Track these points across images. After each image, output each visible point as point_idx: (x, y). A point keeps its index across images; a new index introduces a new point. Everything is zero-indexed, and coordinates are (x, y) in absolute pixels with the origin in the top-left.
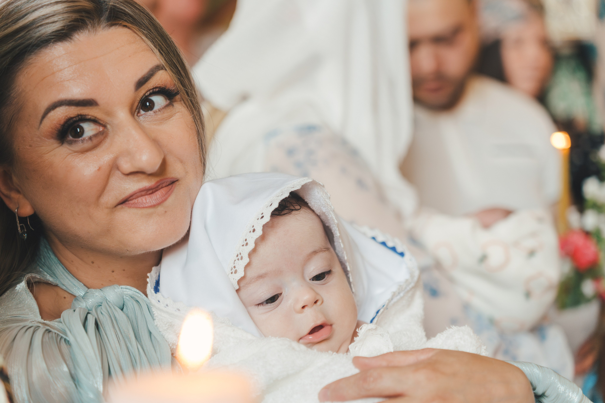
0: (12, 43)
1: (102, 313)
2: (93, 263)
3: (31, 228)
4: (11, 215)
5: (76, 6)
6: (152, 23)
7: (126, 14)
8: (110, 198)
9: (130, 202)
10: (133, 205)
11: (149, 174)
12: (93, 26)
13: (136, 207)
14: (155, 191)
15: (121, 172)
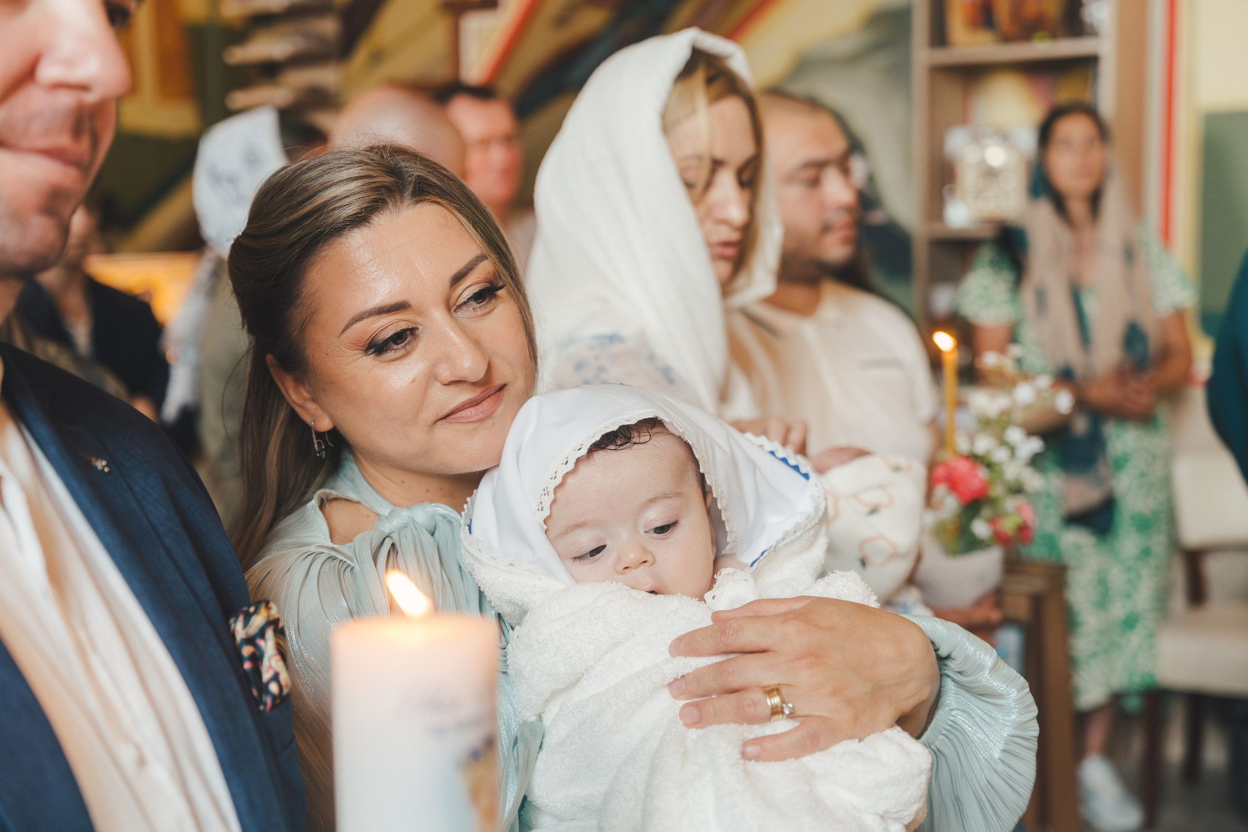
0: (299, 232)
1: (406, 536)
2: (403, 482)
3: (330, 444)
5: (375, 182)
6: (463, 192)
7: (433, 186)
8: (429, 413)
9: (452, 417)
10: (455, 421)
11: (473, 383)
12: (395, 205)
13: (459, 423)
14: (481, 402)
15: (440, 383)
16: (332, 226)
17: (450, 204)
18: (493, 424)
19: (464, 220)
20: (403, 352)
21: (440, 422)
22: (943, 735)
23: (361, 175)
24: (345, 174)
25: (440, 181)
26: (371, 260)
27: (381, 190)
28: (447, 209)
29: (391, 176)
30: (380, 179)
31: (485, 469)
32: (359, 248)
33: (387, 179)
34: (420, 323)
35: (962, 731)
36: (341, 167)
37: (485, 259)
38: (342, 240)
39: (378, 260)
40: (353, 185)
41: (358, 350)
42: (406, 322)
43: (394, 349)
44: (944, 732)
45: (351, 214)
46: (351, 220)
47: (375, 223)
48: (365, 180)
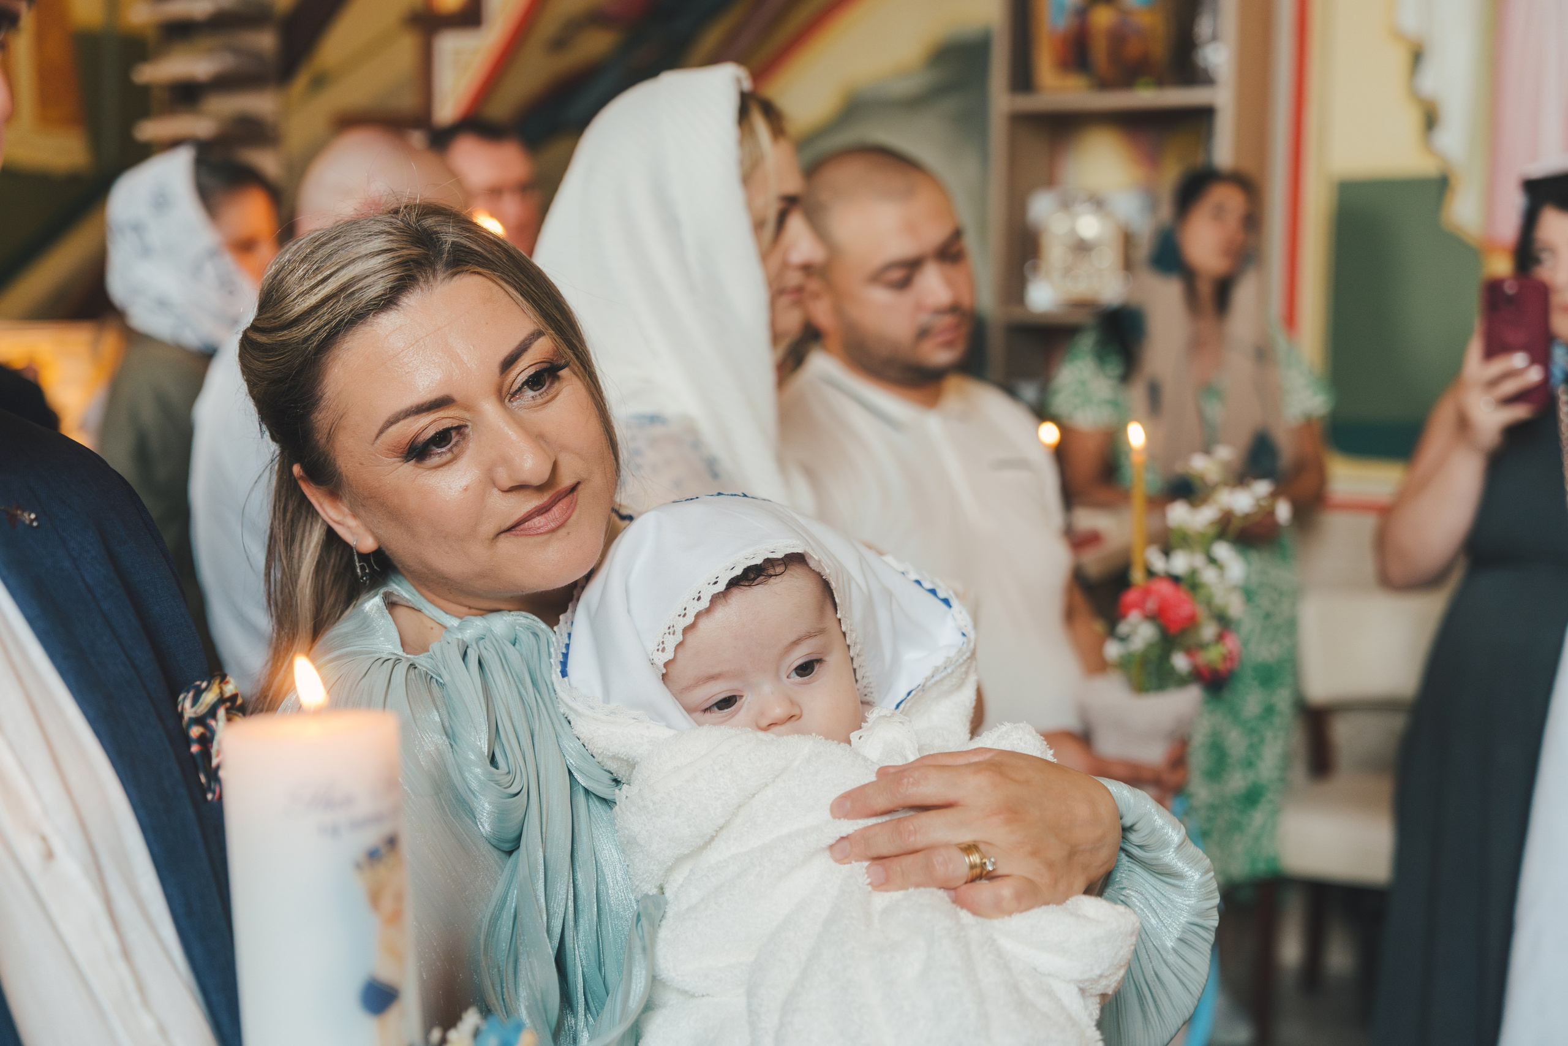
0: (314, 323)
1: (486, 649)
5: (400, 256)
6: (513, 258)
7: (472, 253)
8: (489, 527)
9: (516, 529)
10: (524, 532)
11: (539, 486)
12: (427, 281)
13: (526, 535)
14: (550, 509)
15: (499, 490)
16: (353, 313)
17: (494, 274)
18: (568, 536)
19: (513, 292)
20: (449, 456)
21: (503, 535)
23: (383, 248)
25: (482, 247)
26: (403, 351)
27: (410, 265)
28: (492, 281)
29: (419, 247)
30: (405, 252)
32: (387, 336)
33: (415, 251)
34: (469, 419)
36: (359, 240)
37: (542, 337)
38: (366, 328)
39: (411, 348)
41: (397, 457)
42: (451, 419)
43: (439, 453)
45: (374, 296)
46: (375, 304)
47: (405, 304)
48: (388, 254)
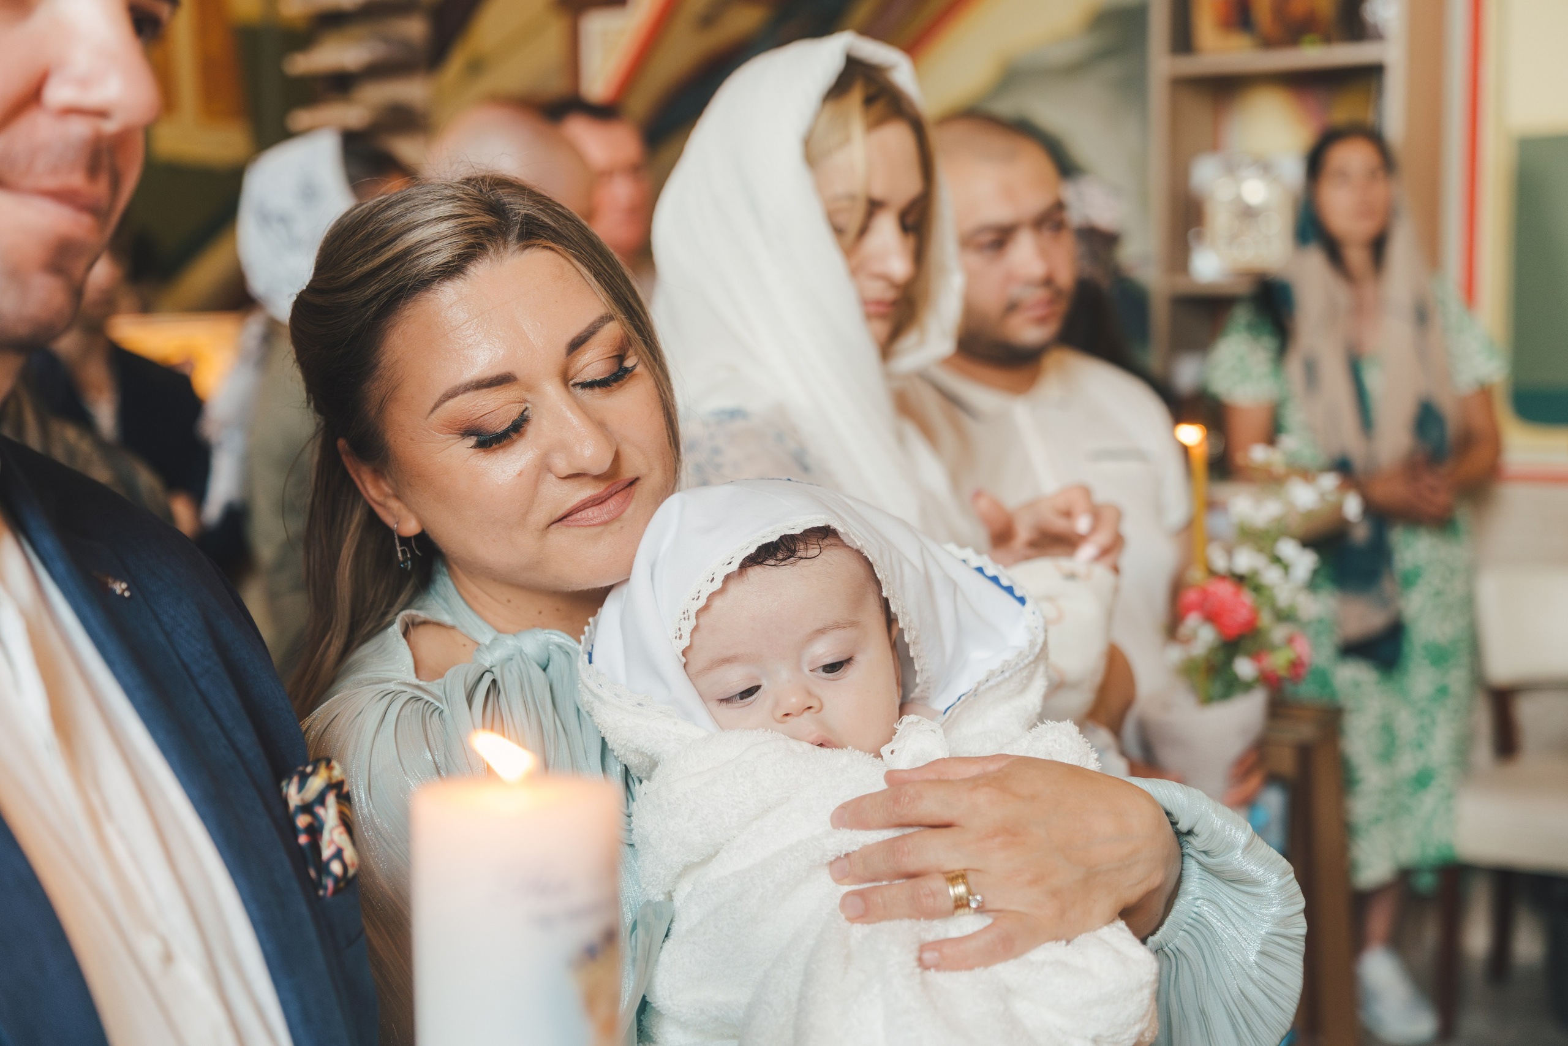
0: (376, 286)
1: (510, 671)
2: (509, 601)
3: (417, 552)
4: (387, 533)
5: (471, 223)
6: (584, 235)
7: (545, 227)
8: (541, 515)
9: (569, 518)
10: (574, 523)
11: (595, 476)
12: (497, 251)
13: (578, 526)
14: (606, 500)
15: (555, 476)
16: (417, 278)
17: (567, 251)
18: (622, 527)
19: (584, 271)
21: (554, 526)
22: (1183, 930)
23: (453, 213)
24: (433, 212)
25: (555, 221)
26: (466, 322)
27: (479, 233)
28: (563, 256)
29: (491, 215)
30: (477, 219)
31: (612, 584)
32: (451, 306)
33: (487, 219)
34: (529, 400)
35: (1208, 926)
36: (430, 203)
37: (612, 320)
38: (430, 295)
39: (476, 320)
40: (444, 227)
41: (453, 434)
44: (1186, 927)
45: (441, 262)
46: (441, 271)
47: (472, 274)
48: (458, 220)
